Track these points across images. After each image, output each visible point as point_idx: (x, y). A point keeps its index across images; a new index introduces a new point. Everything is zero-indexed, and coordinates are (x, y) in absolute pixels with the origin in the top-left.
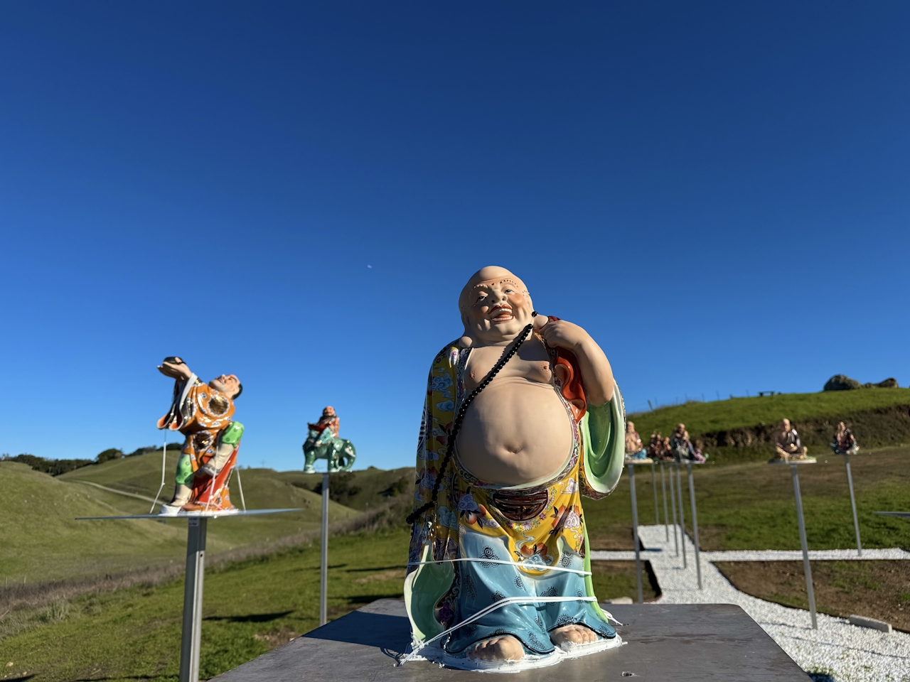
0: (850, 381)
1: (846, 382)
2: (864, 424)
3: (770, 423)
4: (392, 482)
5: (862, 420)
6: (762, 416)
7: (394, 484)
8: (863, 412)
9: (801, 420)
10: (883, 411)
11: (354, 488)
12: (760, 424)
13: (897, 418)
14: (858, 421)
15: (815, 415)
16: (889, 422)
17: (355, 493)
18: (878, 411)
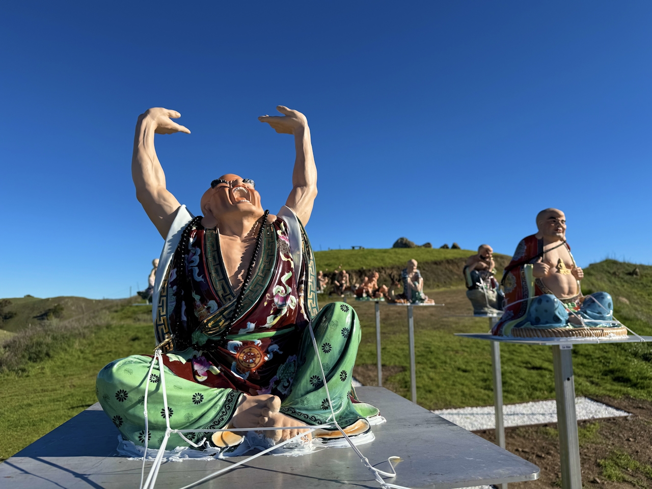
0: (409, 242)
1: (407, 242)
2: (427, 271)
3: (369, 268)
4: (47, 308)
5: (426, 269)
6: (362, 263)
7: (50, 310)
8: (427, 263)
9: (389, 266)
10: (438, 263)
11: (9, 313)
12: (362, 268)
13: (446, 268)
14: (424, 269)
15: (398, 264)
16: (442, 271)
17: (11, 317)
18: (436, 263)
